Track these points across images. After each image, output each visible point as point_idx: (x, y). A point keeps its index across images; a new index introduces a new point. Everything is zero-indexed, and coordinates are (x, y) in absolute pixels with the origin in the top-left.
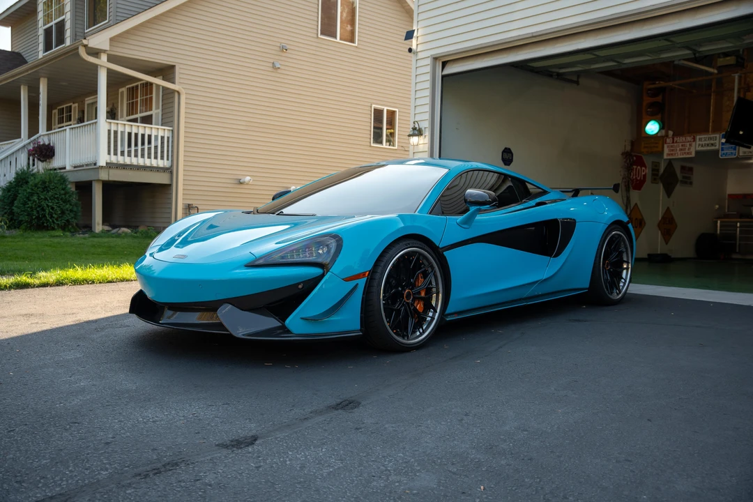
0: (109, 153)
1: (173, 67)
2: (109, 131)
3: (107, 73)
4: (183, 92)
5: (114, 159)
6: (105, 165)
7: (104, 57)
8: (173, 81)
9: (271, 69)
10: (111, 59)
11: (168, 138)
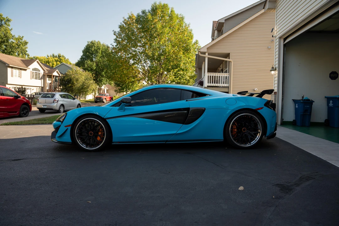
0: (208, 83)
1: (229, 53)
2: (208, 76)
3: (208, 59)
4: (232, 61)
5: (210, 85)
6: (207, 87)
7: (207, 54)
8: (229, 58)
9: (268, 49)
10: (209, 54)
11: (228, 77)
